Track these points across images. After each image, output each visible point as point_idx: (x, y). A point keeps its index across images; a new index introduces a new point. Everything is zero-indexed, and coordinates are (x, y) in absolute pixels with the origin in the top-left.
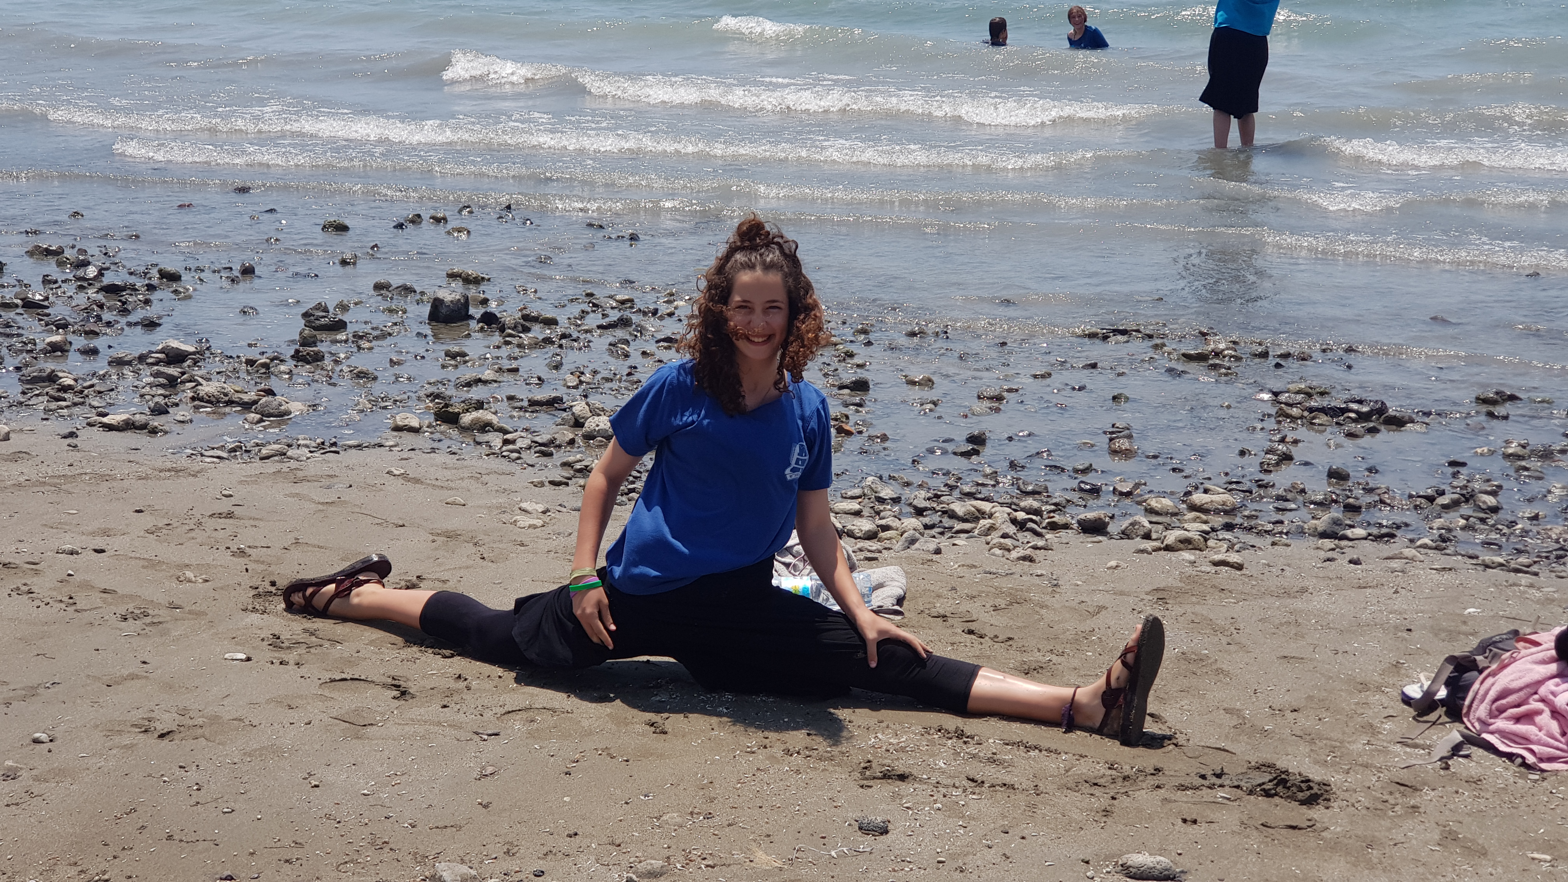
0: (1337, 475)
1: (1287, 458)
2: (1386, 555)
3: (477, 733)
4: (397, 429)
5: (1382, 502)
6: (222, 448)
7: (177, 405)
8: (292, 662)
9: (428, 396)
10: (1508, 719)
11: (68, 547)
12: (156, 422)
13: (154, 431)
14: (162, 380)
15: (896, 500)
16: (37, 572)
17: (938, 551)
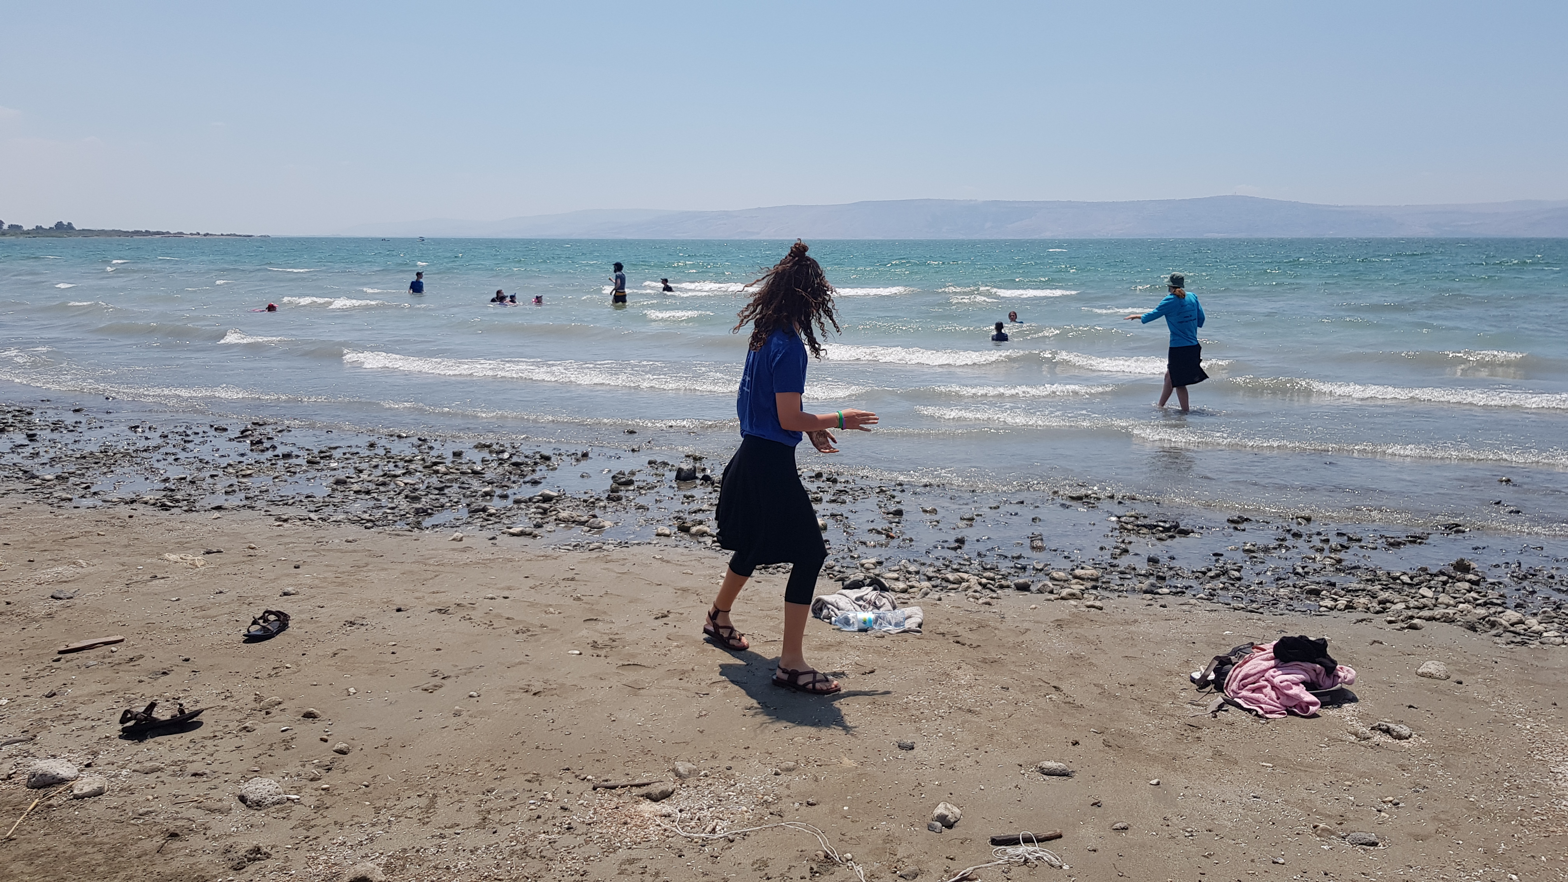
0: (1153, 561)
1: (1126, 551)
2: (1180, 603)
3: (697, 694)
4: (658, 535)
5: (1177, 574)
6: (569, 545)
7: (548, 523)
8: (603, 655)
9: (674, 518)
10: (1248, 690)
11: (490, 596)
12: (537, 532)
13: (535, 536)
14: (541, 510)
15: (917, 573)
16: (474, 609)
17: (940, 599)
